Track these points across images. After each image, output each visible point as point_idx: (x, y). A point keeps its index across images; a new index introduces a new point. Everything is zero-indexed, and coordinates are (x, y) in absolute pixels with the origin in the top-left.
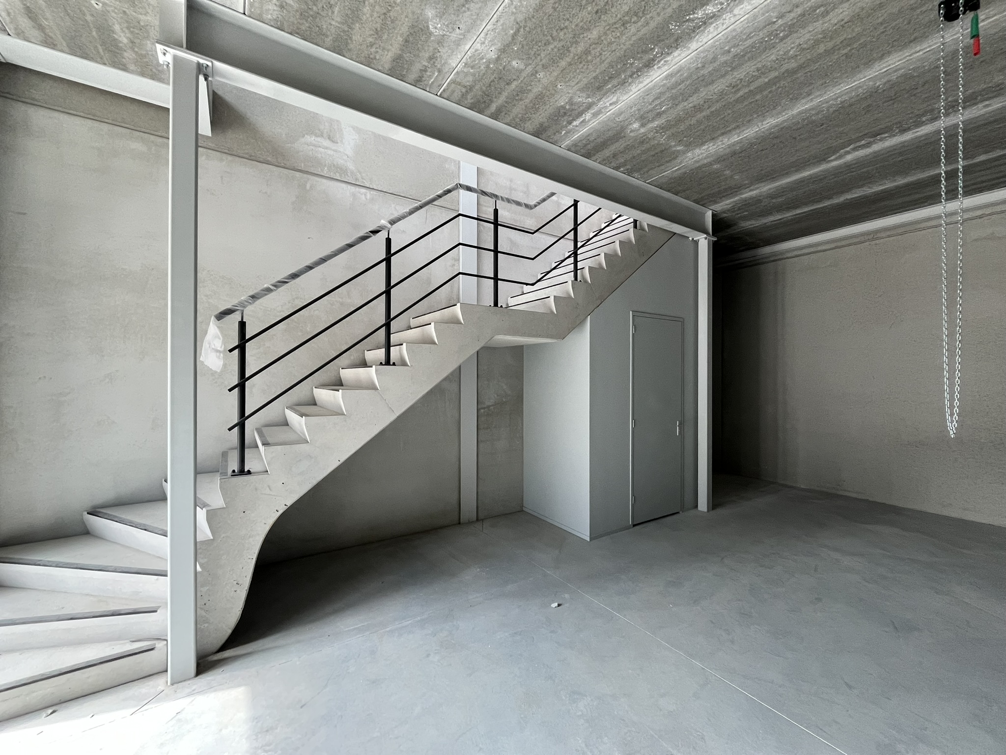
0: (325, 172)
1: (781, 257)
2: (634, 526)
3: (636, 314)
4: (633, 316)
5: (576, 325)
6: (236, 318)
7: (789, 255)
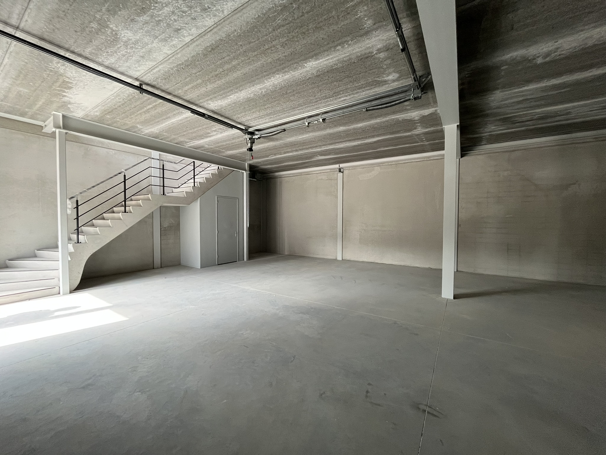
0: (95, 144)
1: (281, 177)
2: (218, 265)
3: (218, 197)
4: (217, 198)
5: (194, 200)
6: (75, 199)
7: (283, 176)
